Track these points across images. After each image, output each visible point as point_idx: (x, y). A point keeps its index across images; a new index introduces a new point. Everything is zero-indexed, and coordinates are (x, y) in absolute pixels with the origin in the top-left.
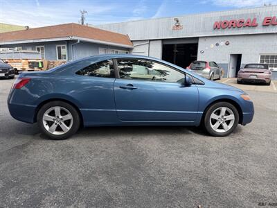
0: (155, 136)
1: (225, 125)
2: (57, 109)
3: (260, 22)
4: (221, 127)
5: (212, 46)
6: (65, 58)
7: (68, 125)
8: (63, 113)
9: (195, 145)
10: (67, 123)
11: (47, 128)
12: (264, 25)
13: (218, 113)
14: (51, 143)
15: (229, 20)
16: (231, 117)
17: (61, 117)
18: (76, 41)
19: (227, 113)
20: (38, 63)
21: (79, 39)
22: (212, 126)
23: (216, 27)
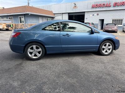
0: (78, 57)
1: (108, 51)
2: (34, 47)
3: (112, 4)
4: (106, 52)
5: (91, 16)
6: (24, 23)
7: (40, 54)
8: (37, 48)
9: (97, 60)
10: (39, 52)
11: (30, 55)
12: (114, 6)
13: (105, 45)
14: (32, 62)
15: (98, 4)
16: (111, 47)
17: (36, 50)
18: (29, 14)
19: (109, 45)
20: (11, 25)
21: (30, 13)
22: (103, 51)
23: (93, 7)
